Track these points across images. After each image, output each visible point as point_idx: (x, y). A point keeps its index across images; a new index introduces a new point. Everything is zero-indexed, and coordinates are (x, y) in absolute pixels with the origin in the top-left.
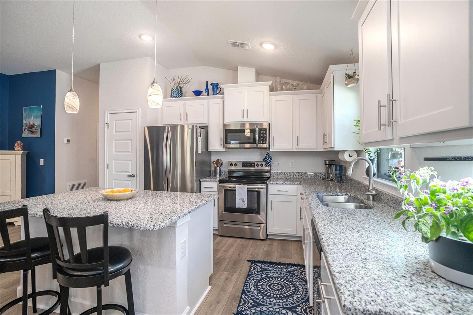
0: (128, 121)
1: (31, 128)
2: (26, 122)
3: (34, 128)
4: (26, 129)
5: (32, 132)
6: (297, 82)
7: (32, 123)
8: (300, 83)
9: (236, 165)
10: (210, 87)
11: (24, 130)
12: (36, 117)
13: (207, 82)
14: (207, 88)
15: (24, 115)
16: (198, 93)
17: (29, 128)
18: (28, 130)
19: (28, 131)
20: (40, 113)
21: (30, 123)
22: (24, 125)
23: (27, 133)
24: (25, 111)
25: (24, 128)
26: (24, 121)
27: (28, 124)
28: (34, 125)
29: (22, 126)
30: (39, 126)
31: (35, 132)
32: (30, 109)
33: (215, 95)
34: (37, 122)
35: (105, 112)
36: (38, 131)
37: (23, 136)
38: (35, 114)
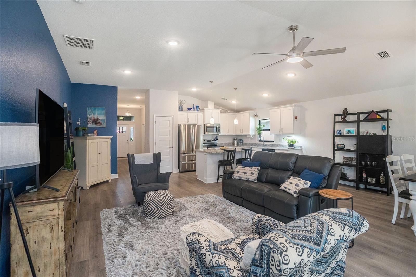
0: (168, 121)
1: (95, 121)
2: (90, 117)
3: (98, 121)
4: (91, 121)
5: (96, 124)
6: (227, 110)
7: (96, 118)
8: (228, 110)
10: (195, 107)
11: (89, 122)
12: (100, 114)
13: (194, 105)
14: (194, 107)
15: (88, 112)
16: (190, 109)
19: (92, 123)
20: (104, 112)
21: (94, 118)
22: (88, 118)
23: (91, 125)
24: (88, 109)
25: (88, 121)
26: (88, 116)
28: (98, 119)
29: (87, 119)
30: (104, 120)
31: (100, 124)
32: (95, 109)
33: (197, 111)
34: (102, 117)
35: (154, 115)
36: (104, 123)
37: (88, 126)
38: (99, 112)
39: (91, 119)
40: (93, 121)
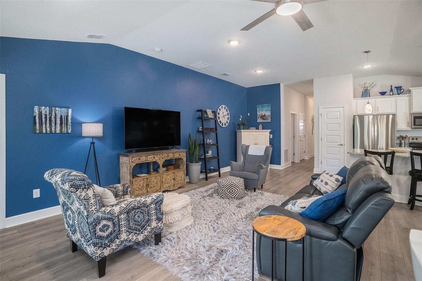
1: (263, 117)
2: (259, 114)
3: (265, 117)
4: (259, 117)
5: (264, 119)
7: (263, 114)
9: (417, 139)
10: (394, 89)
11: (258, 118)
12: (267, 111)
13: (391, 86)
14: (392, 89)
15: (258, 109)
16: (383, 94)
17: (261, 117)
18: (261, 118)
20: (269, 108)
21: (262, 114)
22: (258, 115)
23: (260, 120)
24: (258, 107)
25: (258, 117)
26: (258, 113)
27: (261, 115)
28: (265, 115)
29: (257, 116)
30: (270, 115)
31: (266, 119)
32: (263, 106)
33: (398, 94)
34: (268, 113)
35: (319, 107)
36: (269, 119)
37: (258, 121)
38: (266, 109)
39: (260, 115)
40: (262, 117)
